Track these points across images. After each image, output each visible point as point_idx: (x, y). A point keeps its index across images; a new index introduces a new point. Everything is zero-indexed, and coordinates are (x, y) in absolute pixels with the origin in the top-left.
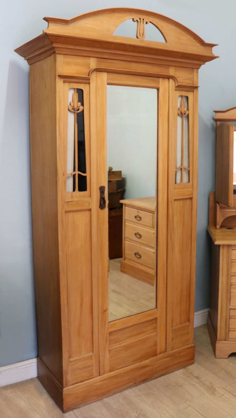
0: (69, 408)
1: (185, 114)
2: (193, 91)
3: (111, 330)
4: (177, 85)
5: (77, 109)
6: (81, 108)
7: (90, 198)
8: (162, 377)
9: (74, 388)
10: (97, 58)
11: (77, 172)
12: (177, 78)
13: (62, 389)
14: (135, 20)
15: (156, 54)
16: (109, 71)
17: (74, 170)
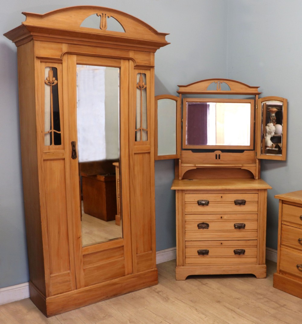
0: (51, 314)
1: (143, 87)
2: (150, 70)
3: (84, 253)
4: (135, 65)
5: (53, 82)
6: (56, 82)
7: (63, 151)
8: (131, 293)
9: (55, 298)
10: (68, 44)
11: (53, 131)
12: (135, 60)
13: (45, 299)
14: (98, 15)
15: (116, 41)
16: (78, 54)
17: (51, 129)
